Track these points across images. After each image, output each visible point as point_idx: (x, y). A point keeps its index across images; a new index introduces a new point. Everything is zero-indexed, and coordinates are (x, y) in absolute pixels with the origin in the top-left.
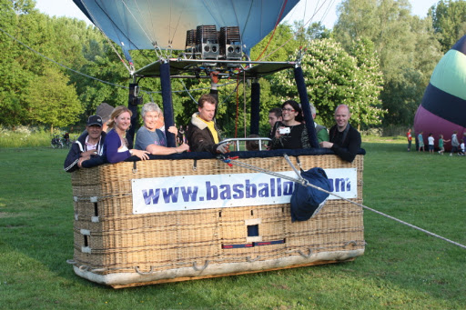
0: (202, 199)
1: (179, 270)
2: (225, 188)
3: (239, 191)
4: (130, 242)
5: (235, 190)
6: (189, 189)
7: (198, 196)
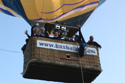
0: (54, 47)
1: (48, 61)
2: (60, 46)
3: (64, 47)
4: (36, 52)
5: (63, 47)
6: (51, 44)
7: (53, 47)
